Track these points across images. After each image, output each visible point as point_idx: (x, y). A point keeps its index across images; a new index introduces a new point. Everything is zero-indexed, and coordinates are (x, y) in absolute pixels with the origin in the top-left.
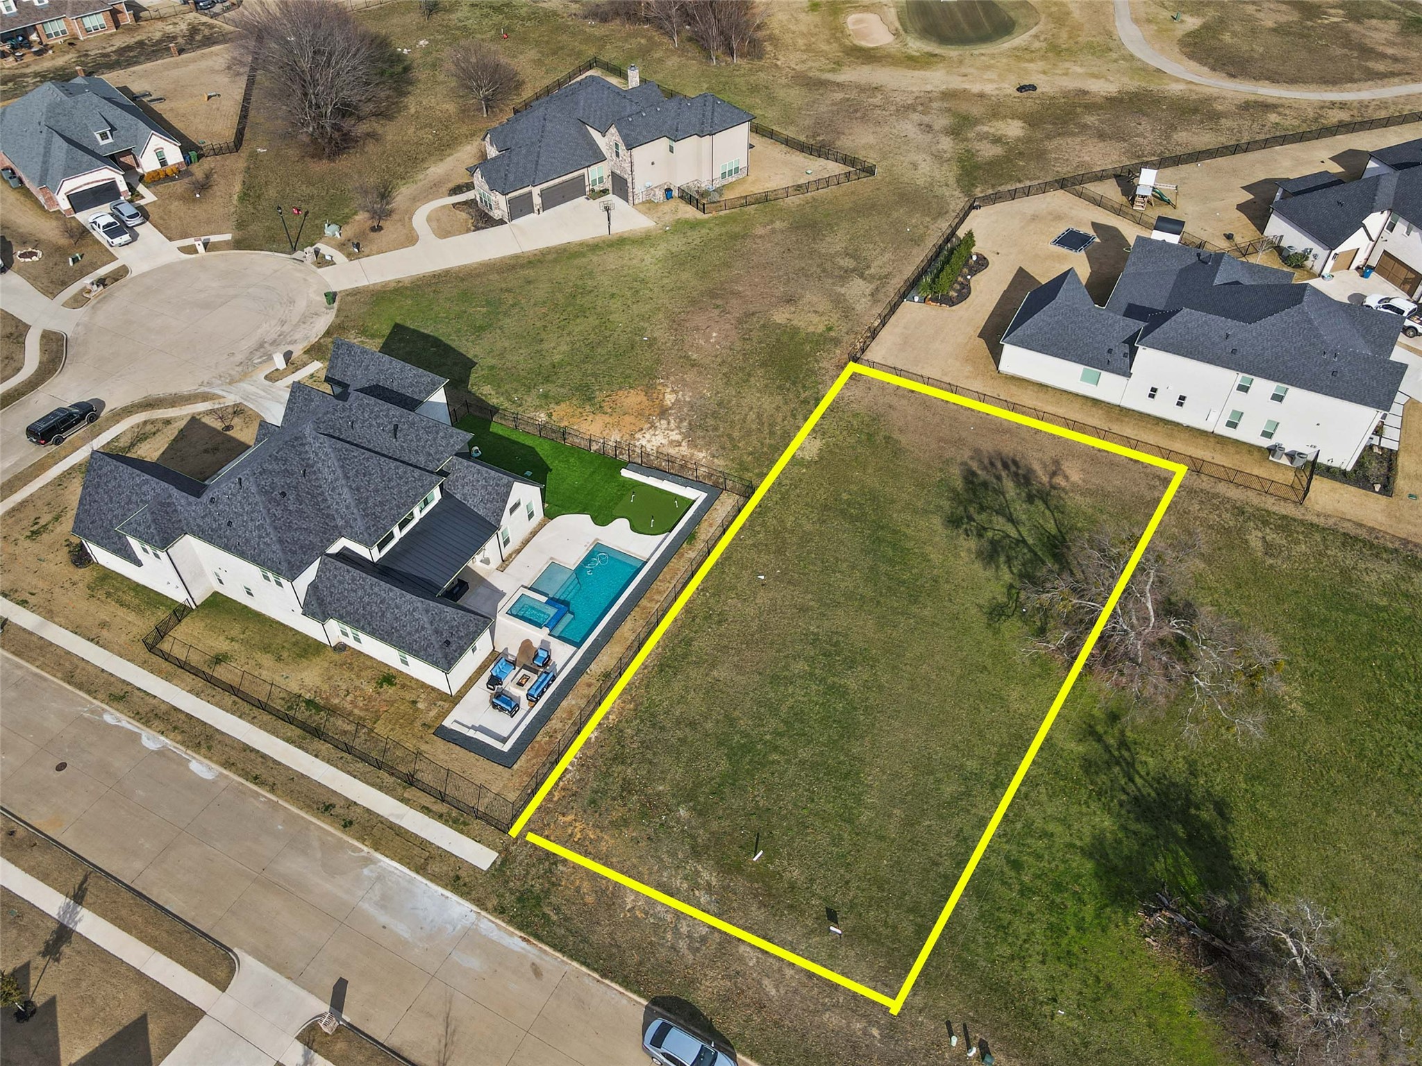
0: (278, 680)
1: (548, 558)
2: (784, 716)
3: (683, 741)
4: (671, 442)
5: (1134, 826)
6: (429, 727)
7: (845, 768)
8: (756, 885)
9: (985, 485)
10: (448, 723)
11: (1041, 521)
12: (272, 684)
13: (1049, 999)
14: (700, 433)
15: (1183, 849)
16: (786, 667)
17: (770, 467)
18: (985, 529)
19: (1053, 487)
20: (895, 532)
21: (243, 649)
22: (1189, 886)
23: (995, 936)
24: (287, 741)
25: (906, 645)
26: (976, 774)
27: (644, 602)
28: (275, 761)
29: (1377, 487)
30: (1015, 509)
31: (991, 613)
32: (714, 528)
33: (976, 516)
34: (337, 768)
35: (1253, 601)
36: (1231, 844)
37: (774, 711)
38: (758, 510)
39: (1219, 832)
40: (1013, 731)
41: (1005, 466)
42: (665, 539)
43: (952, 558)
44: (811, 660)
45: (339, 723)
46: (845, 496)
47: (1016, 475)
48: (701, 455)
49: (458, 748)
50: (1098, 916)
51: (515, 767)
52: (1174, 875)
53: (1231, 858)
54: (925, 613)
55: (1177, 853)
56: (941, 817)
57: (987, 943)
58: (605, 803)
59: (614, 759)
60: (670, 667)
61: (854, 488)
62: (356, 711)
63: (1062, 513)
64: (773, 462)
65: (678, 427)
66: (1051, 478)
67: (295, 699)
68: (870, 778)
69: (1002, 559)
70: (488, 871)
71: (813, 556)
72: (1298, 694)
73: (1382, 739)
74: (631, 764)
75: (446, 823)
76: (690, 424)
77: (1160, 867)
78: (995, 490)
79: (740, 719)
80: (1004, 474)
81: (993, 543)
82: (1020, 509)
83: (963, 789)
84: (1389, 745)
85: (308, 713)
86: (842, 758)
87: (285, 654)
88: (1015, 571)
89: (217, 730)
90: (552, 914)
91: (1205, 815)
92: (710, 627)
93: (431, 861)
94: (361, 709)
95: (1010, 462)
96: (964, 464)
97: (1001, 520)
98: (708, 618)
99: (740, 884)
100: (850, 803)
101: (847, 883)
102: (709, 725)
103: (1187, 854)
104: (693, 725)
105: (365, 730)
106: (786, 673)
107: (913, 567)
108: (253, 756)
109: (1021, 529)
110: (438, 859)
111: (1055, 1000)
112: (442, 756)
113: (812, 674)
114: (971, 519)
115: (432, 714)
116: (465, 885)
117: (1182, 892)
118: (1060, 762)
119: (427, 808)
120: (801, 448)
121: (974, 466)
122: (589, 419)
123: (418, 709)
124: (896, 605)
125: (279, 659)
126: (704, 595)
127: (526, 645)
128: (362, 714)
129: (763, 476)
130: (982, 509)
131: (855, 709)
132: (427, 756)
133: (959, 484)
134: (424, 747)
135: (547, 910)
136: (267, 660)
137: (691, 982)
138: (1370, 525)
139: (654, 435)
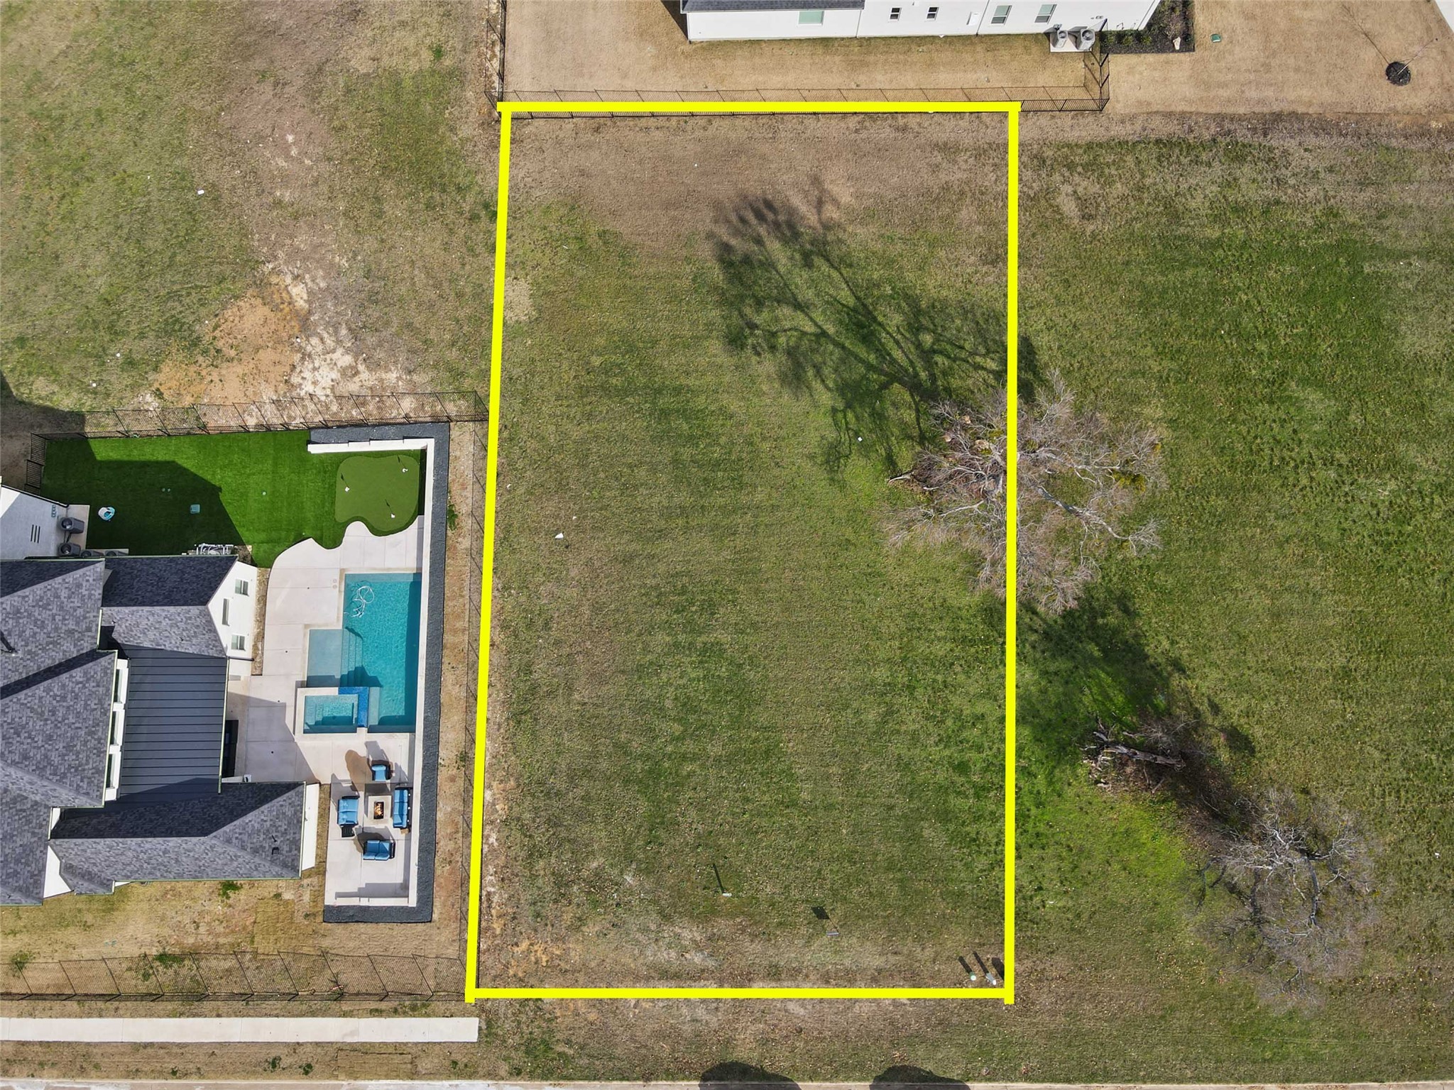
0: (107, 951)
1: (301, 626)
2: (673, 714)
3: (586, 798)
4: (343, 372)
5: (1052, 667)
6: (314, 915)
7: (763, 745)
8: (738, 920)
9: (747, 260)
10: (330, 900)
11: (831, 292)
12: (103, 959)
13: (1036, 890)
14: (371, 340)
15: (1103, 670)
16: (646, 650)
17: (487, 357)
18: (774, 335)
19: (827, 227)
20: (678, 391)
21: (36, 937)
22: (1119, 709)
23: (970, 854)
24: (175, 1016)
25: (756, 554)
26: (889, 684)
27: (448, 638)
28: (180, 1045)
29: (1177, 43)
30: (797, 286)
31: (827, 462)
32: (470, 487)
33: (758, 320)
34: (250, 1016)
35: (1087, 300)
36: (1143, 641)
37: (661, 712)
38: (506, 434)
39: (1129, 633)
40: (905, 611)
41: (760, 217)
42: (421, 529)
43: (756, 400)
44: (668, 626)
45: (213, 963)
46: (596, 361)
47: (777, 225)
48: (392, 376)
49: (361, 925)
50: (1050, 783)
51: (435, 916)
52: (1103, 704)
53: (1147, 657)
54: (759, 497)
55: (1098, 676)
56: (875, 753)
57: (965, 864)
58: (549, 909)
59: (531, 855)
60: (525, 713)
61: (600, 341)
62: (222, 940)
63: (851, 266)
64: (486, 345)
65: (339, 342)
66: (819, 212)
67: (144, 965)
68: (791, 745)
69: (810, 373)
70: (479, 1042)
71: (602, 475)
72: (1160, 413)
73: (1249, 432)
74: (550, 852)
75: (405, 1014)
76: (350, 329)
77: (1087, 701)
78: (761, 264)
79: (630, 741)
80: (762, 230)
81: (790, 352)
82: (800, 281)
83: (883, 709)
84: (1256, 437)
85: (171, 972)
86: (754, 735)
87: (89, 918)
88: (831, 385)
89: (88, 1044)
90: (566, 1050)
91: (1112, 620)
92: (539, 637)
93: (417, 1061)
94: (226, 935)
95: (762, 206)
96: (710, 236)
97: (786, 311)
98: (530, 625)
99: (722, 925)
100: (785, 784)
101: (819, 872)
102: (604, 765)
103: (1108, 674)
104: (587, 773)
105: (248, 956)
106: (649, 657)
107: (719, 436)
108: (150, 1050)
109: (813, 315)
110: (423, 1055)
111: (1040, 888)
112: (351, 944)
113: (676, 645)
114: (753, 326)
115: (307, 897)
116: (466, 1066)
117: (1115, 718)
118: (963, 626)
119: (377, 1010)
120: (508, 306)
121: (723, 233)
122: (215, 377)
123: (287, 902)
124: (721, 501)
125: (86, 927)
126: (510, 595)
127: (352, 758)
128: (230, 939)
129: (485, 375)
130: (759, 304)
131: (740, 666)
132: (333, 952)
133: (717, 274)
134: (326, 943)
135: (560, 1048)
136: (72, 935)
137: (728, 1043)
138: (1179, 109)
139: (315, 369)
